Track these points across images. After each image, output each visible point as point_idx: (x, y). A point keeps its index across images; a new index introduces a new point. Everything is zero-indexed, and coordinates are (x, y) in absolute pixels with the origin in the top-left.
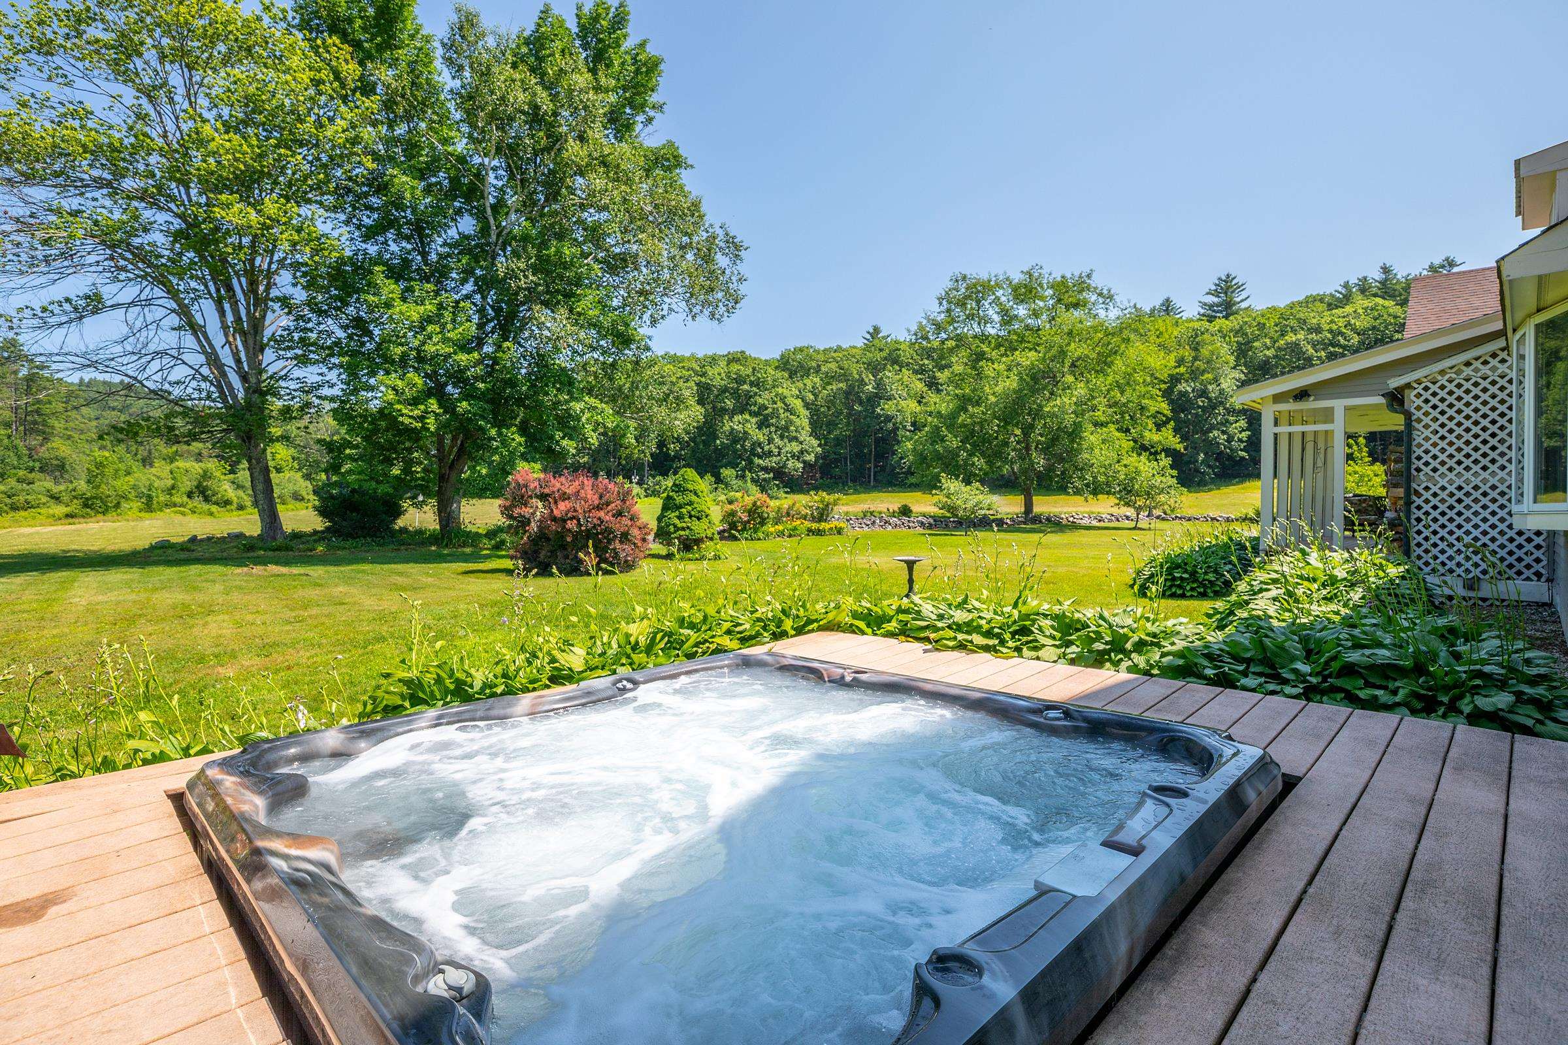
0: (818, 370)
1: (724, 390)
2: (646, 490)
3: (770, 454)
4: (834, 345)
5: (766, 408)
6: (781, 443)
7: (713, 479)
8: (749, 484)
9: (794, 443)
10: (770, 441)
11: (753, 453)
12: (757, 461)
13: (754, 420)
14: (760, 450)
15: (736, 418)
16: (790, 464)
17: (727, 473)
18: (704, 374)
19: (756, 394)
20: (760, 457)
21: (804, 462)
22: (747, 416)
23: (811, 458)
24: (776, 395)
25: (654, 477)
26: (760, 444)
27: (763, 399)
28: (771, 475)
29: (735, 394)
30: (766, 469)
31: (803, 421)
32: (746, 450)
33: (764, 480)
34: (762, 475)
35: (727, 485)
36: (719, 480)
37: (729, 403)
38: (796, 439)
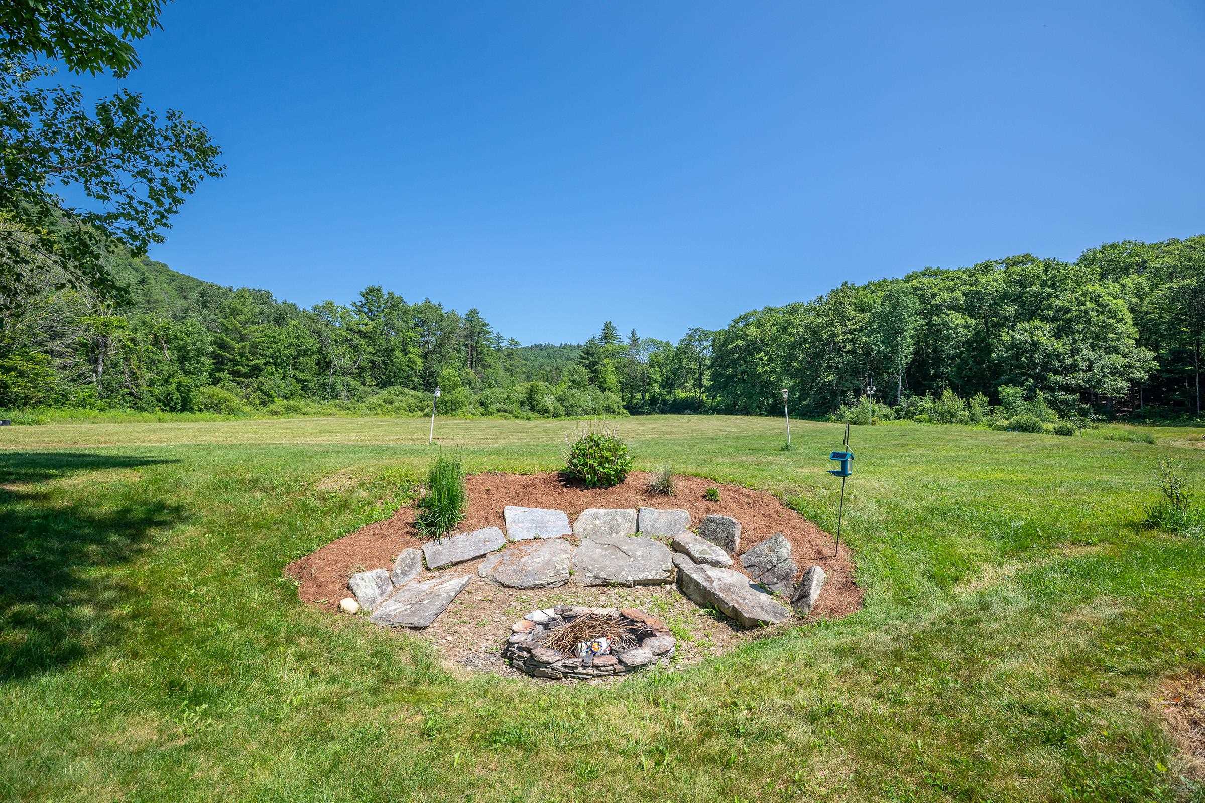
0: (1141, 267)
1: (1004, 297)
2: (897, 412)
3: (1074, 368)
4: (1165, 239)
5: (1069, 311)
6: (1092, 355)
7: (986, 399)
8: (1043, 406)
9: (1114, 356)
10: (1075, 352)
11: (1046, 367)
12: (1052, 377)
13: (1048, 326)
14: (1058, 364)
15: (1019, 326)
16: (1108, 382)
17: (1007, 391)
18: (974, 283)
19: (1050, 295)
20: (1056, 372)
21: (1130, 380)
22: (1038, 323)
23: (1141, 375)
24: (1084, 294)
25: (908, 397)
26: (1058, 356)
27: (1064, 299)
28: (1078, 396)
29: (1018, 299)
30: (1067, 389)
31: (1128, 327)
32: (1035, 366)
33: (1066, 402)
34: (1061, 396)
35: (1007, 407)
36: (995, 400)
37: (1010, 309)
38: (1116, 350)
